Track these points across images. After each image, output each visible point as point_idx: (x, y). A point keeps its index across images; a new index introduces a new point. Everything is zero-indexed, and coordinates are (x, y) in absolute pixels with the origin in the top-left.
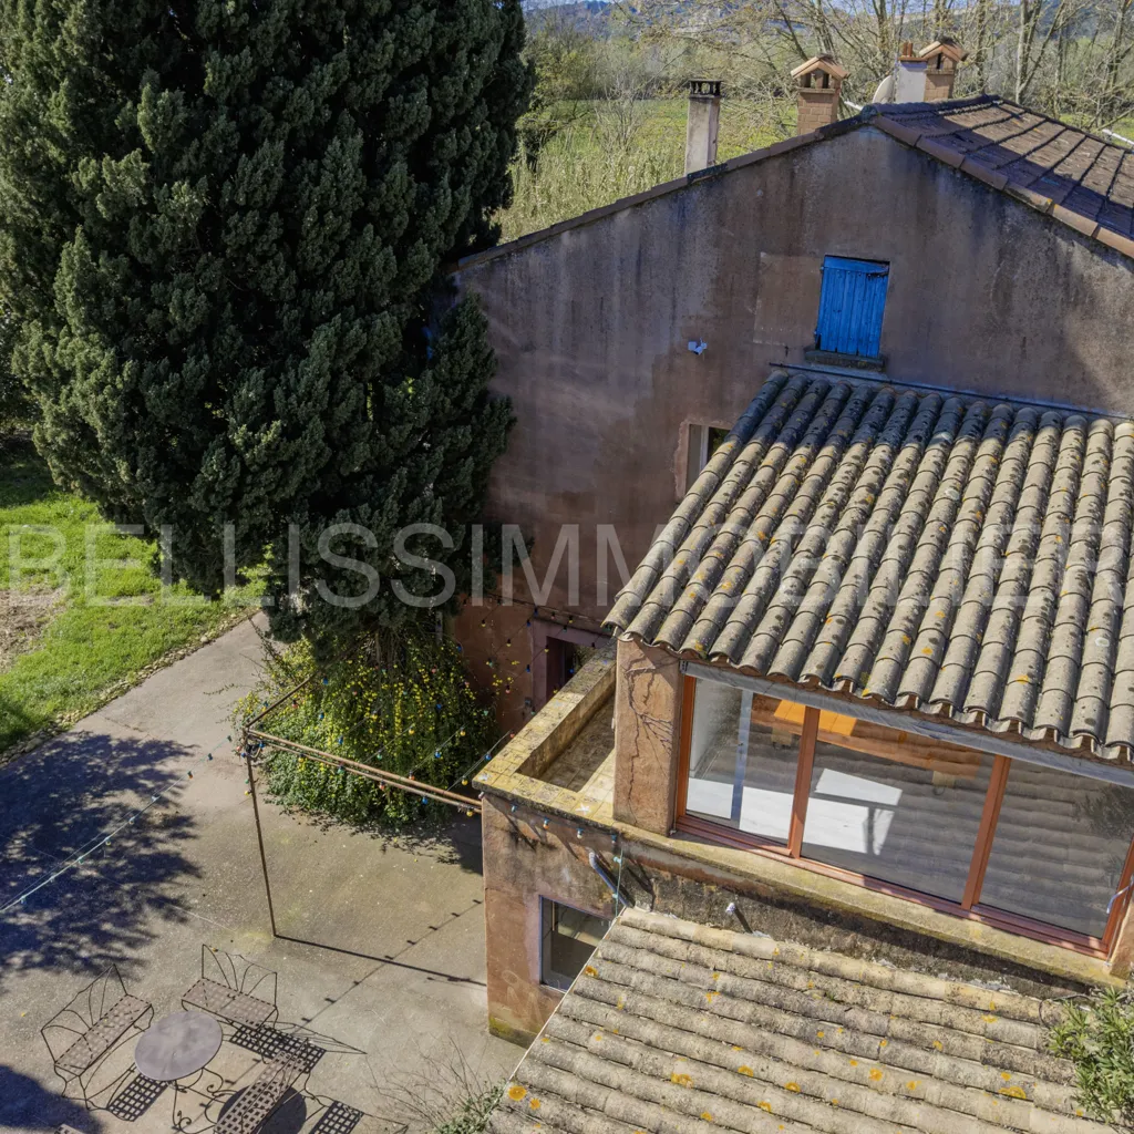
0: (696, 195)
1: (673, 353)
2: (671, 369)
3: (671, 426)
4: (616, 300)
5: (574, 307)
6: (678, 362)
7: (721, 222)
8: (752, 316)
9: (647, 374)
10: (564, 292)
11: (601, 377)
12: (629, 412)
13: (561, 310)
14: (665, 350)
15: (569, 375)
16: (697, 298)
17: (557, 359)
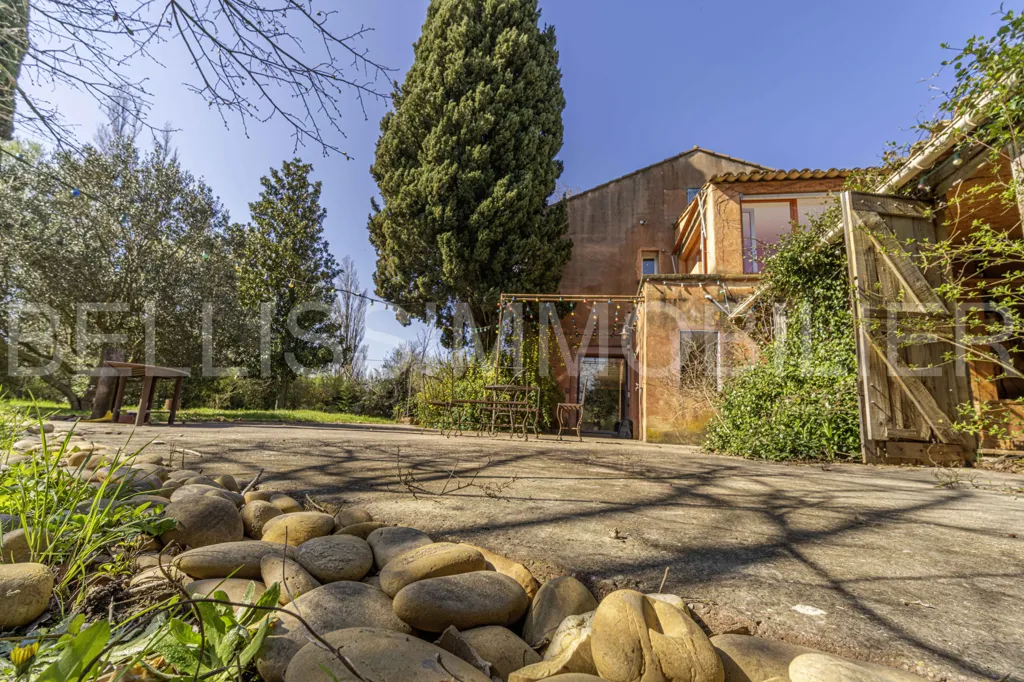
0: (639, 176)
1: (633, 227)
2: (633, 232)
3: (634, 253)
4: (610, 212)
5: (593, 217)
6: (636, 229)
7: (648, 183)
8: (663, 211)
9: (623, 235)
10: (589, 212)
11: (604, 239)
12: (616, 250)
13: (587, 219)
14: (630, 226)
15: (591, 240)
16: (642, 206)
17: (585, 236)
